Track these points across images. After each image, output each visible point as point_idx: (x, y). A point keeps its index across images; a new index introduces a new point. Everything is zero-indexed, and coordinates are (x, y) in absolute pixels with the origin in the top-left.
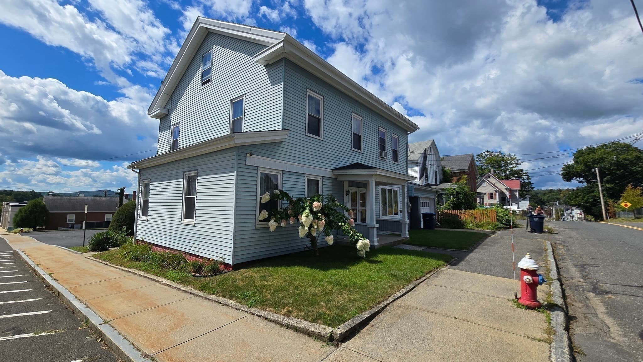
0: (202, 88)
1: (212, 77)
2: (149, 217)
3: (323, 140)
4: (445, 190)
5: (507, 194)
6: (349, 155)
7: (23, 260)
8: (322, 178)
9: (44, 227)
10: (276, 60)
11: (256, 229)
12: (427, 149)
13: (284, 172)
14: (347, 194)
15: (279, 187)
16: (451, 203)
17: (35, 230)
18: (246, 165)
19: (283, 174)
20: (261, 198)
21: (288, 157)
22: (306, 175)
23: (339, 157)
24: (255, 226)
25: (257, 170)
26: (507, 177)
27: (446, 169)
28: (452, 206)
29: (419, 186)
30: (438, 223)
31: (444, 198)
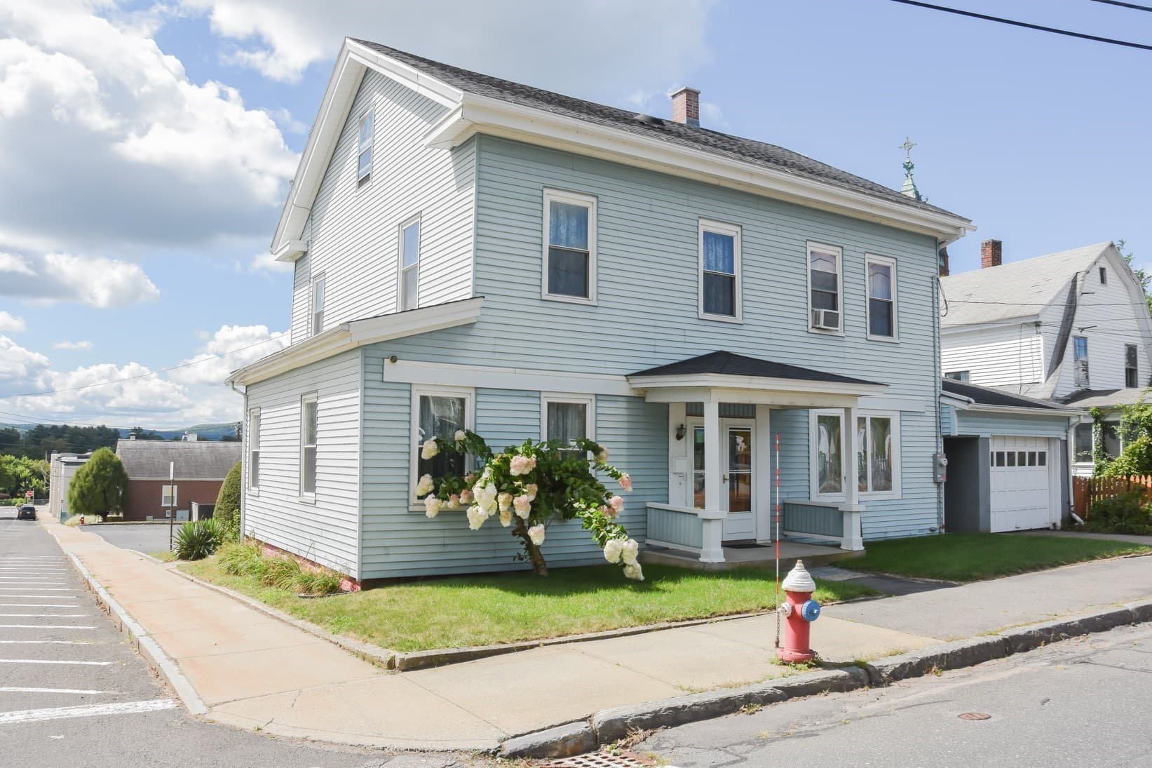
0: (358, 193)
1: (374, 169)
2: (261, 488)
3: (596, 303)
6: (688, 333)
7: (76, 571)
8: (593, 397)
9: (121, 515)
10: (465, 139)
11: (411, 514)
12: (1080, 277)
13: (480, 391)
14: (679, 437)
15: (469, 425)
17: (105, 520)
18: (383, 381)
19: (477, 394)
20: (420, 450)
21: (492, 356)
22: (546, 395)
23: (652, 342)
24: (408, 508)
25: (411, 391)
28: (1137, 463)
29: (970, 405)
30: (1078, 518)
31: (1121, 437)
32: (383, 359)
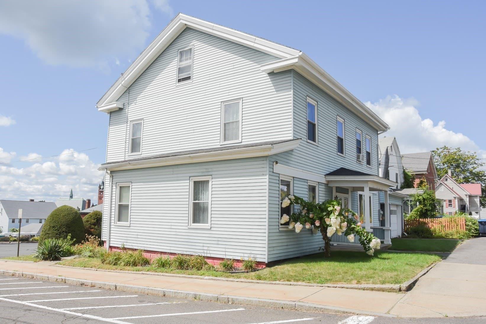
0: (177, 85)
1: (194, 75)
2: (129, 222)
3: (318, 145)
4: (411, 196)
5: (467, 200)
6: (336, 160)
8: (318, 183)
11: (280, 232)
12: (389, 148)
13: (294, 179)
15: (291, 193)
16: (418, 211)
18: (273, 172)
20: (281, 204)
21: (296, 164)
22: (308, 181)
23: (329, 163)
24: (279, 229)
25: (279, 177)
26: (467, 180)
27: (406, 171)
28: (419, 214)
29: (392, 192)
30: (405, 234)
31: (409, 205)
32: (273, 162)
